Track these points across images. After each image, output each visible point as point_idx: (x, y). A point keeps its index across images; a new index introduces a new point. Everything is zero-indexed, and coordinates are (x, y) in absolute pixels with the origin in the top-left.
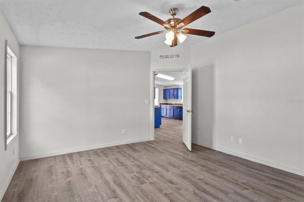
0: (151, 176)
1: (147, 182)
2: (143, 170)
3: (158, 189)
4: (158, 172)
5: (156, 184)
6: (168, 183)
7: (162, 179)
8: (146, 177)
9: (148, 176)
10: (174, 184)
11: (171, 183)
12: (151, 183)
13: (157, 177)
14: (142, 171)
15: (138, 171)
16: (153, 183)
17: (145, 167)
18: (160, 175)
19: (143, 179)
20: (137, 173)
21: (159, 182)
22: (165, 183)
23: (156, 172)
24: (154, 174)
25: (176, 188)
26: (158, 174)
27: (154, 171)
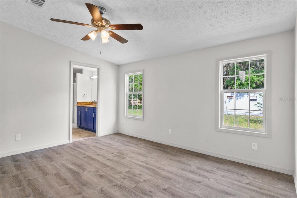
0: (122, 180)
1: (124, 173)
2: (134, 186)
3: (114, 170)
4: (115, 185)
5: (116, 173)
6: (104, 175)
7: (110, 178)
8: (127, 178)
9: (125, 179)
10: (99, 175)
11: (102, 175)
12: (121, 173)
13: (115, 179)
14: (136, 185)
15: (140, 184)
16: (119, 173)
17: (135, 192)
18: (113, 182)
19: (129, 175)
20: (140, 181)
21: (113, 175)
22: (108, 175)
23: (117, 185)
24: (119, 183)
25: (98, 172)
26: (115, 183)
27: (120, 187)
